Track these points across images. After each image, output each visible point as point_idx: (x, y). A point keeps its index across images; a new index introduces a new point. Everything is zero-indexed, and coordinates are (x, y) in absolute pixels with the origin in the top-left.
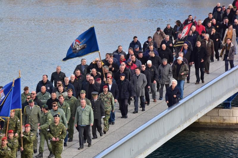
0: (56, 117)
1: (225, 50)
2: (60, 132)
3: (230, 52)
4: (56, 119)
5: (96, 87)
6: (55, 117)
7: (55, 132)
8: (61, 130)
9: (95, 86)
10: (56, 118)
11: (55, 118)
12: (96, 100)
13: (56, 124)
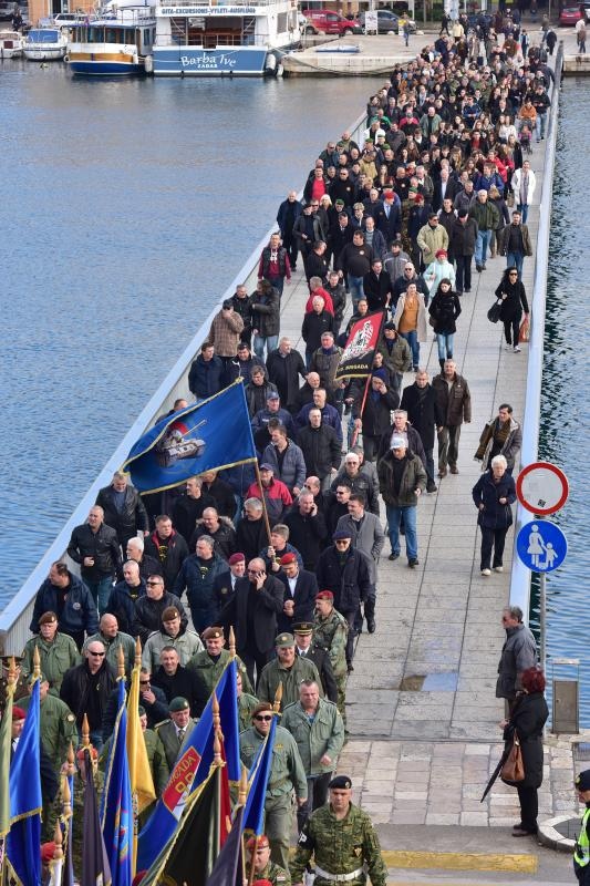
0: (343, 791)
1: (491, 440)
2: (356, 847)
3: (505, 447)
4: (340, 797)
5: (273, 599)
6: (339, 790)
7: (336, 849)
8: (361, 840)
9: (268, 595)
10: (343, 794)
11: (336, 794)
12: (306, 651)
13: (339, 817)
